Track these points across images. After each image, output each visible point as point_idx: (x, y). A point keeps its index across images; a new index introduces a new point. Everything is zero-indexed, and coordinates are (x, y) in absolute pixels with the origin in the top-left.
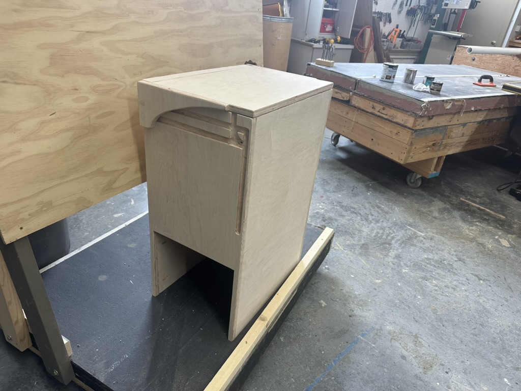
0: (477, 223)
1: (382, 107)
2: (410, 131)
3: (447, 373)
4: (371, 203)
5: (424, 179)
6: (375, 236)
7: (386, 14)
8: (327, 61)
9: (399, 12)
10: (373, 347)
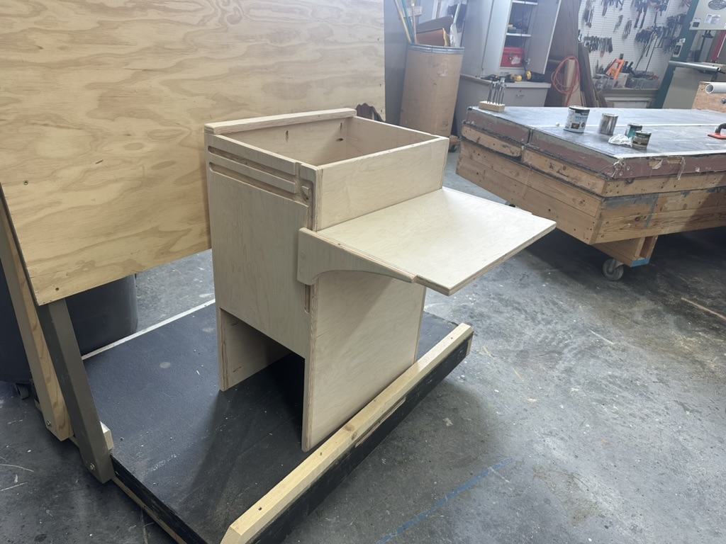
0: (700, 333)
1: (562, 166)
2: (598, 198)
3: (606, 527)
4: (544, 298)
5: (626, 268)
6: (540, 342)
7: (604, 39)
8: (495, 104)
9: (625, 37)
10: (507, 483)
